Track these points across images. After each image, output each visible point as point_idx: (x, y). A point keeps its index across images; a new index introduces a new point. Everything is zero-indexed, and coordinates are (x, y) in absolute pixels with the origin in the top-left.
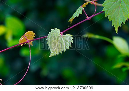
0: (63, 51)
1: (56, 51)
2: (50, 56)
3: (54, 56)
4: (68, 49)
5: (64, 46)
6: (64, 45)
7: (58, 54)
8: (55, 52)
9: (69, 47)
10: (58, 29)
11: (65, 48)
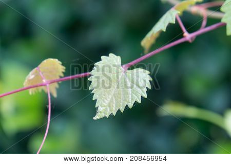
0: (127, 106)
1: (109, 107)
2: (95, 118)
3: (105, 117)
4: (139, 101)
5: (130, 96)
6: (131, 93)
7: (114, 114)
8: (107, 109)
9: (140, 98)
10: (117, 55)
11: (132, 99)
